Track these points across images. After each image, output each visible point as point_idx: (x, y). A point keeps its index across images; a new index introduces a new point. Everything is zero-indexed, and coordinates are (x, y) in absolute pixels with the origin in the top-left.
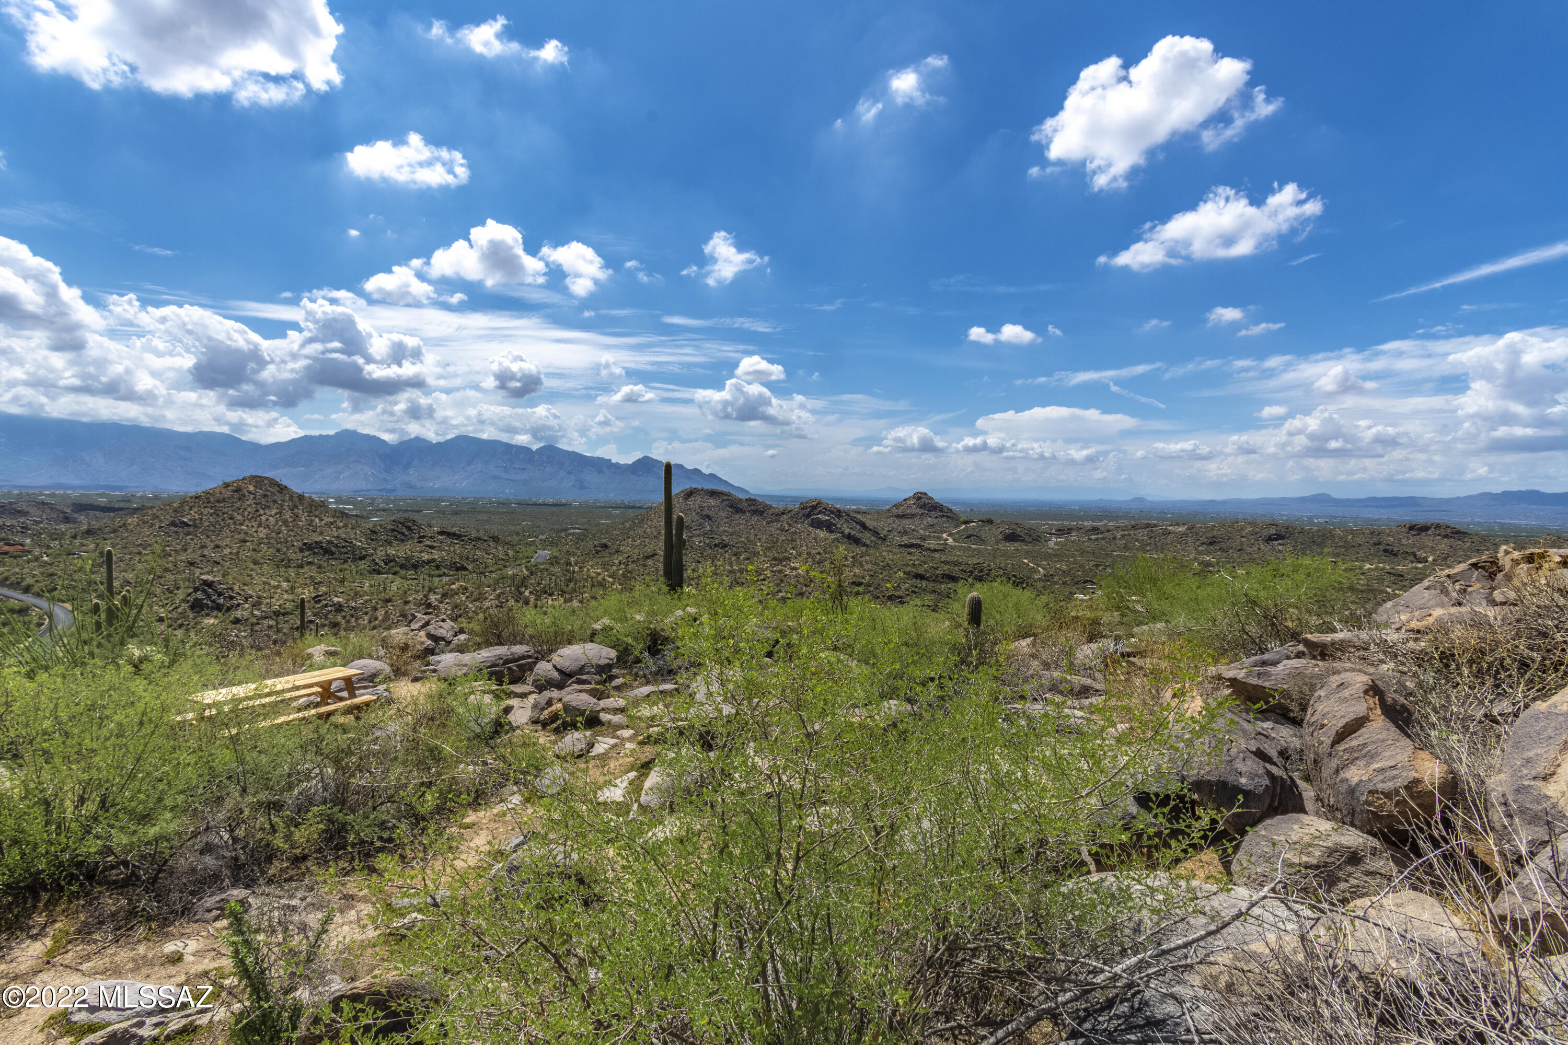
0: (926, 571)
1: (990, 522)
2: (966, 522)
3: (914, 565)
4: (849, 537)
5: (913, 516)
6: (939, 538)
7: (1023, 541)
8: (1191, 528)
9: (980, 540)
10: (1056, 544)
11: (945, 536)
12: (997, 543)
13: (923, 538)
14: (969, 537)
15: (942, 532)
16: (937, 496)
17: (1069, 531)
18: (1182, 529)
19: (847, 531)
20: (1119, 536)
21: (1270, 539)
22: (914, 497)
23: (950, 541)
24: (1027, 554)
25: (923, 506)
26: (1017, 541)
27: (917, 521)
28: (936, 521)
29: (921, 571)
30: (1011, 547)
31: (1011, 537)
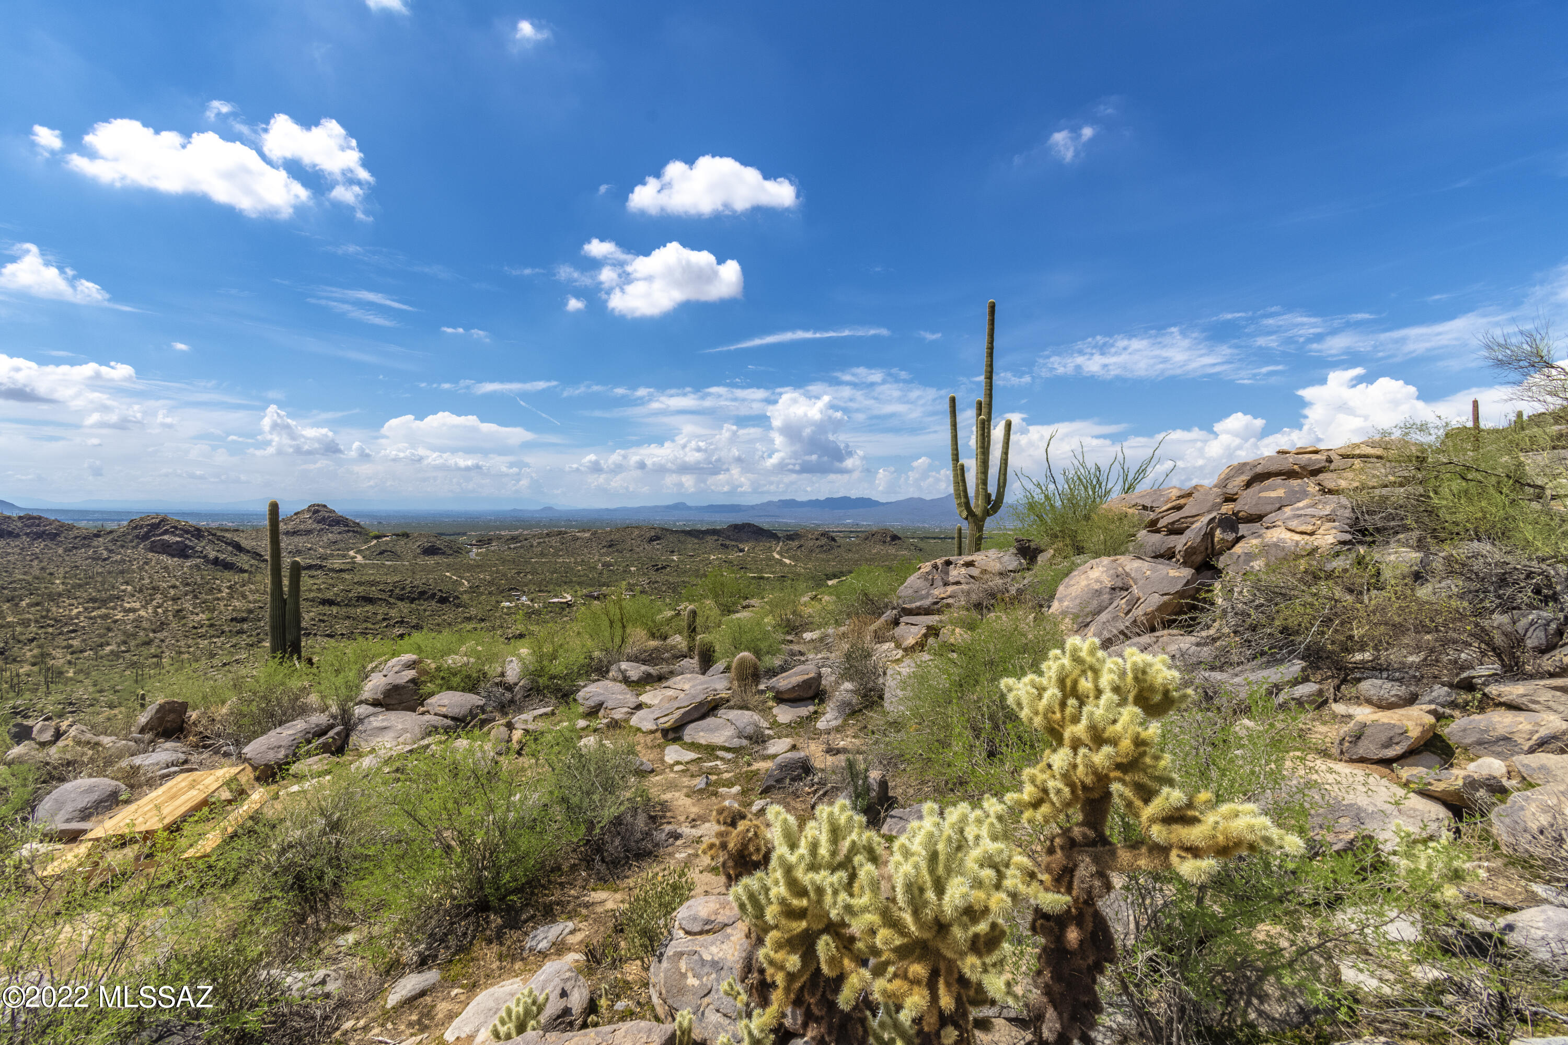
0: (337, 595)
1: (406, 535)
2: (377, 537)
3: (319, 590)
4: (216, 562)
5: (309, 532)
6: (344, 556)
7: (444, 553)
8: (594, 534)
9: (395, 555)
10: (477, 555)
11: (352, 553)
12: (415, 557)
13: (324, 558)
14: (381, 553)
15: (348, 549)
16: (340, 508)
17: (490, 541)
18: (587, 535)
19: (212, 555)
20: (535, 544)
21: (651, 540)
22: (309, 510)
23: (359, 559)
24: (449, 567)
25: (322, 520)
26: (436, 554)
27: (313, 538)
28: (339, 537)
30: (431, 561)
31: (431, 551)
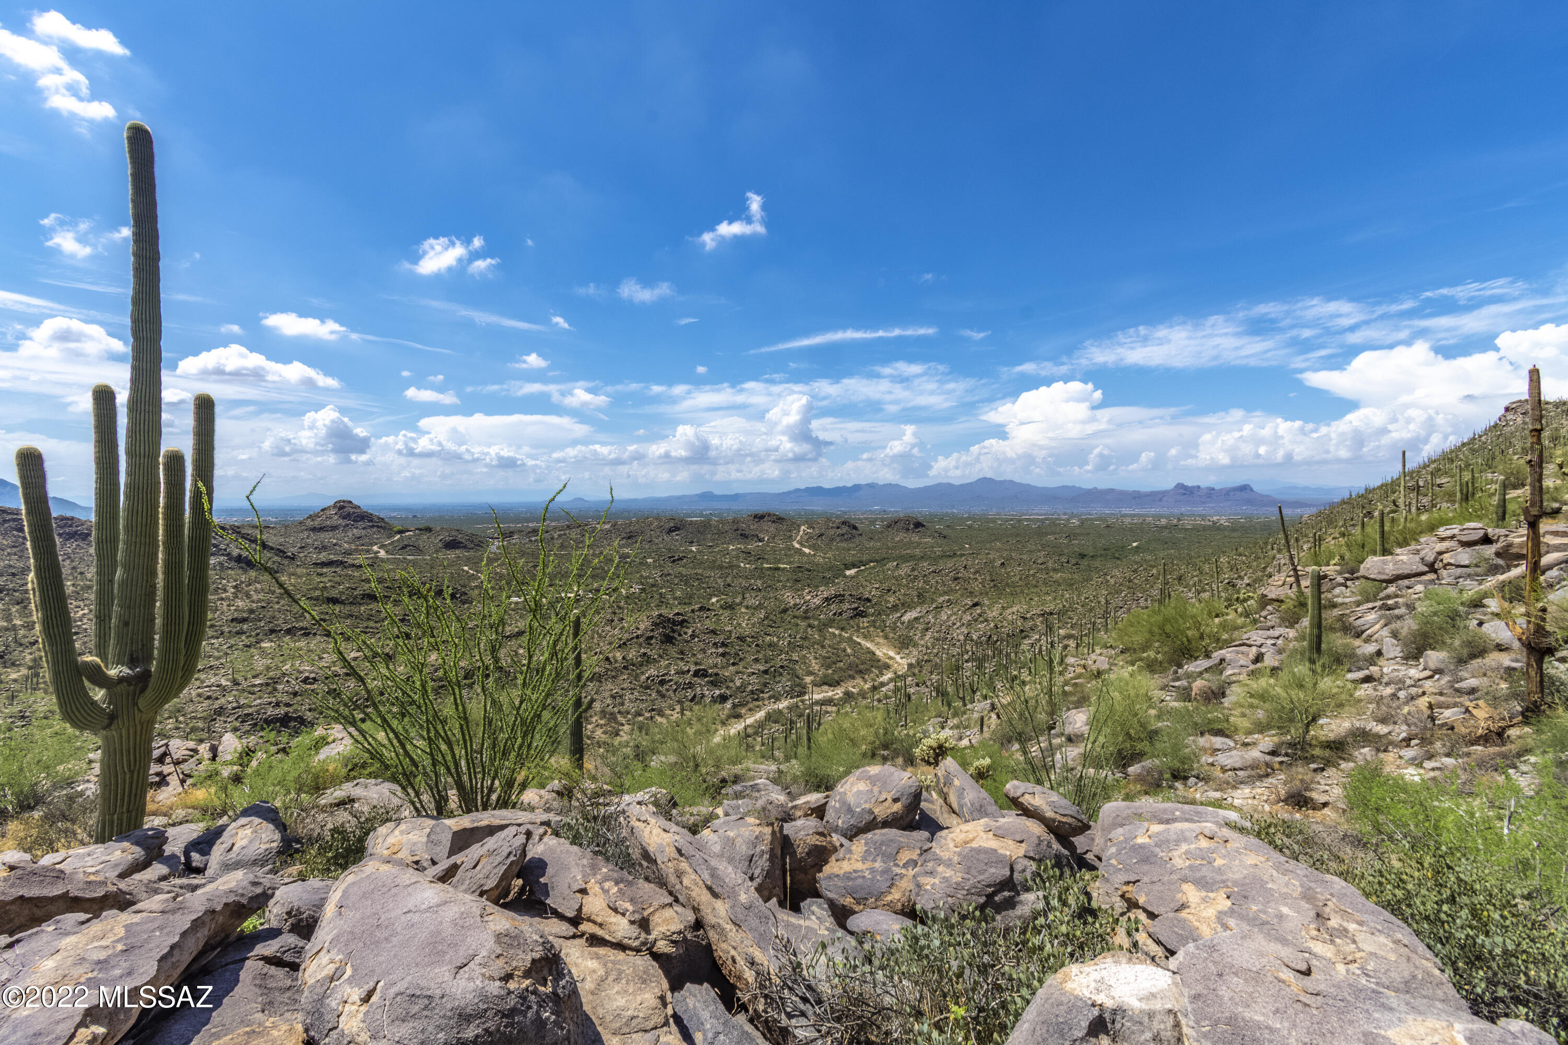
0: (342, 593)
1: (428, 530)
2: (400, 532)
3: (325, 588)
4: (239, 559)
5: (334, 528)
6: (368, 551)
7: (465, 547)
8: (614, 525)
9: (418, 550)
10: (498, 548)
11: (375, 548)
12: (437, 551)
13: (348, 553)
14: (403, 548)
15: (372, 545)
16: (364, 504)
17: (511, 534)
18: (607, 526)
19: (236, 552)
20: (556, 536)
21: (670, 531)
22: (334, 506)
23: (382, 554)
24: (468, 561)
25: (347, 516)
26: (458, 548)
27: (339, 534)
28: (364, 532)
29: (334, 593)
30: (452, 555)
31: (452, 545)
